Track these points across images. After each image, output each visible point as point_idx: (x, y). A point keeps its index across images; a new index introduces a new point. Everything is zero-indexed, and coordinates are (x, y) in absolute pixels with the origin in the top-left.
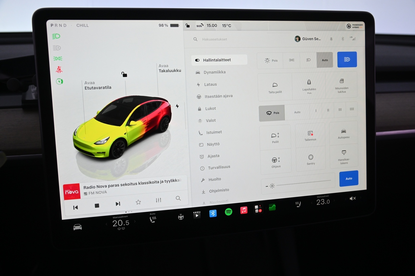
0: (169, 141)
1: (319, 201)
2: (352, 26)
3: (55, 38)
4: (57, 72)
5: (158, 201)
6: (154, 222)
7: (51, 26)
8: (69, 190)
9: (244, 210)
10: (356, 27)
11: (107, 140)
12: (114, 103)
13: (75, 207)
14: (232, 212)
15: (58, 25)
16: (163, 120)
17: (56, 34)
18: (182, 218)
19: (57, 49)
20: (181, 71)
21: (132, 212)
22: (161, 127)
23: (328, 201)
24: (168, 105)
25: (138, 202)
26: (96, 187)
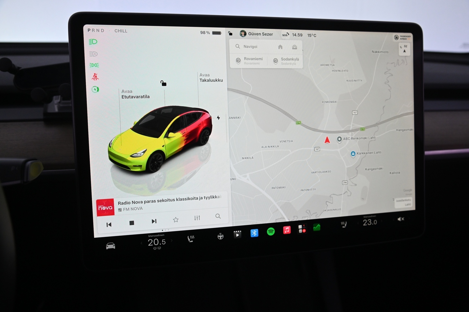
0: (210, 154)
1: (365, 221)
2: (400, 38)
3: (92, 43)
4: (93, 79)
5: (196, 219)
6: (192, 241)
7: (88, 30)
8: (103, 206)
9: (287, 230)
10: (404, 38)
11: (144, 152)
12: (152, 113)
13: (108, 224)
14: (274, 232)
15: (95, 30)
16: (204, 132)
17: (93, 39)
18: (222, 237)
19: (94, 55)
20: (222, 81)
21: (168, 230)
22: (201, 139)
23: (375, 221)
24: (209, 116)
25: (176, 220)
26: (131, 202)
